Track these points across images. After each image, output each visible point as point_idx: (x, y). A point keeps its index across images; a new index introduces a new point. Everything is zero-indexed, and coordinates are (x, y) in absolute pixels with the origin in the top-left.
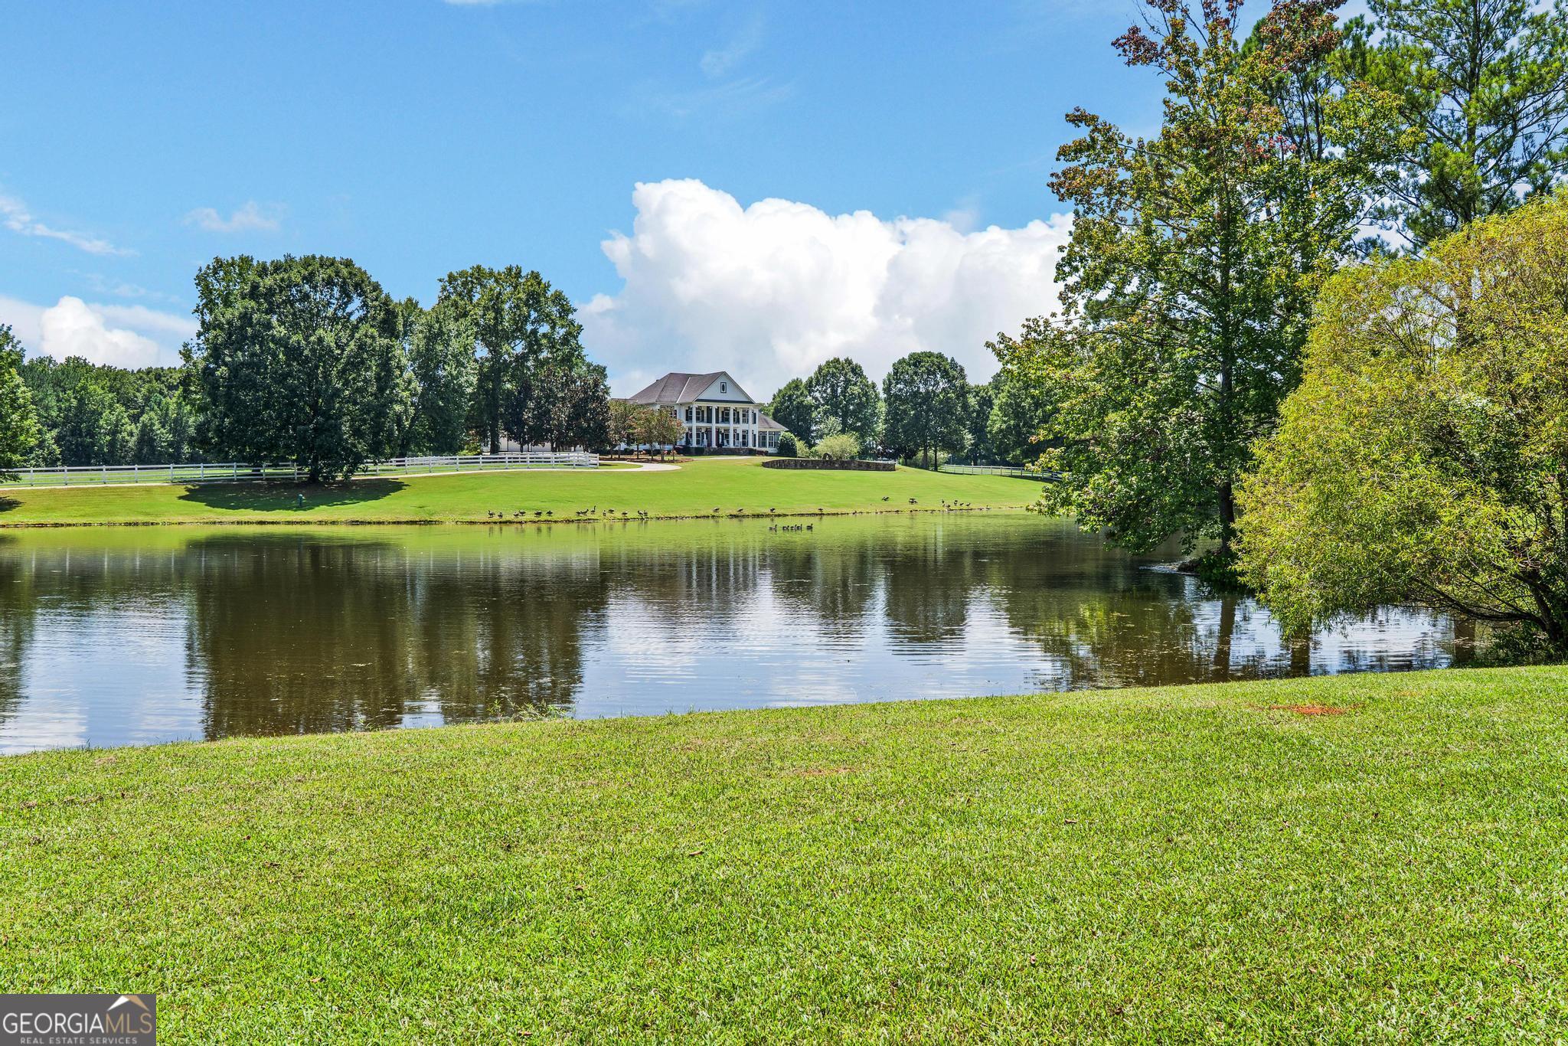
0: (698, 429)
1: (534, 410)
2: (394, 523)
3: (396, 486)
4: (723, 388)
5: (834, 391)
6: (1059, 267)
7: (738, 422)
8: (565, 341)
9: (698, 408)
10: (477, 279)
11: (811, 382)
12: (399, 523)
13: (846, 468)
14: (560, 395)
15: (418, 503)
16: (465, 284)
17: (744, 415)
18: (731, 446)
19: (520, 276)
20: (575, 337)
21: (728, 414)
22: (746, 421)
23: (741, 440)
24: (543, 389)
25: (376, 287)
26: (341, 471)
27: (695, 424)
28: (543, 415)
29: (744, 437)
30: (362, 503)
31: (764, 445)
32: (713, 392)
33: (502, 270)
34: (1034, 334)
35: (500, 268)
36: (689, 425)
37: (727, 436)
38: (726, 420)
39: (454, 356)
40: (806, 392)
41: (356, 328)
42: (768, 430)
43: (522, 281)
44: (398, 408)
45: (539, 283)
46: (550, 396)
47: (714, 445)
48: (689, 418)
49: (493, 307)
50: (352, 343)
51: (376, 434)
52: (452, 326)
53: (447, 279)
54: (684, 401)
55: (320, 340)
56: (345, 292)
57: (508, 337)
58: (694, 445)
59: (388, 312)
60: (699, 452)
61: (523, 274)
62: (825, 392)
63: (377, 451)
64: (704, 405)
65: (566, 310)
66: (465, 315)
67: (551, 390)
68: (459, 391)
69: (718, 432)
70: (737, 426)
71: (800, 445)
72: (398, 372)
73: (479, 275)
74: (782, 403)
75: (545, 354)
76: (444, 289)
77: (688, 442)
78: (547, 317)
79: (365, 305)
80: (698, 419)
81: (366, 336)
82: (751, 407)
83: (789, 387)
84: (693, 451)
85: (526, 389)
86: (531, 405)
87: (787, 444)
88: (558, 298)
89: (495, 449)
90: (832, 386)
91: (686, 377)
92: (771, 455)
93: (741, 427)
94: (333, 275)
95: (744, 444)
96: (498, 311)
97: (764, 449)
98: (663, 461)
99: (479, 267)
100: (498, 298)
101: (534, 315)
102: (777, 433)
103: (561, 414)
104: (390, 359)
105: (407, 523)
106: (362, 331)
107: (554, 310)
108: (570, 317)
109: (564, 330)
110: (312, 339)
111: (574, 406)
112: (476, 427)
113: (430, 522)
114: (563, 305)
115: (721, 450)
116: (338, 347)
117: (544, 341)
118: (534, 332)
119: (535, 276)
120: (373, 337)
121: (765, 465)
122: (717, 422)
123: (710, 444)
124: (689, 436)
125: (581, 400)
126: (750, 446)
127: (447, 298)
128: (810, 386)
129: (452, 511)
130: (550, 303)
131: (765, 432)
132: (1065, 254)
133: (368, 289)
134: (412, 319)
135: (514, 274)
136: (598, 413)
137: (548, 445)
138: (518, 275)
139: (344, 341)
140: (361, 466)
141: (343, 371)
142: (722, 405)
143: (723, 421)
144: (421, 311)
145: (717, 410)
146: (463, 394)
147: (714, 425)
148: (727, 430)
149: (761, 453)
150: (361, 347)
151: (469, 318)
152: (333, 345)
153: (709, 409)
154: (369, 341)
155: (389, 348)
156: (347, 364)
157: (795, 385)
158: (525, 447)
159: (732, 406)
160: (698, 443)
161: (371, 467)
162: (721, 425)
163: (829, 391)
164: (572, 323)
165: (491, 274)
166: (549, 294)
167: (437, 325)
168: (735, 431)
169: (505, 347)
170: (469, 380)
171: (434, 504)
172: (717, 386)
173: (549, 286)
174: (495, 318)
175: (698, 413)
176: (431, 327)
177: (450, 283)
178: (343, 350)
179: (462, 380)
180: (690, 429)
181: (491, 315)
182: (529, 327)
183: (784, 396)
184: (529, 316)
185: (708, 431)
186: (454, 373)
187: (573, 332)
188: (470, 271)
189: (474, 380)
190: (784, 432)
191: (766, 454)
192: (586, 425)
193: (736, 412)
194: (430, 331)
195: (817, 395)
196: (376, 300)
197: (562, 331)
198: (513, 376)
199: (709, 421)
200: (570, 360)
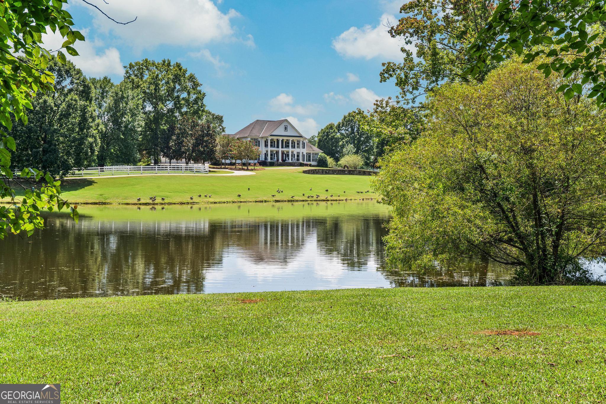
0: (271, 151)
1: (175, 141)
2: (84, 204)
3: (90, 183)
4: (286, 128)
5: (353, 130)
6: (382, 74)
7: (294, 147)
8: (196, 101)
9: (272, 140)
10: (146, 66)
11: (339, 125)
12: (87, 204)
13: (352, 174)
14: (190, 132)
15: (100, 193)
16: (139, 69)
17: (298, 144)
18: (290, 161)
19: (170, 66)
20: (202, 100)
21: (288, 143)
22: (298, 147)
23: (296, 157)
24: (180, 129)
25: (79, 72)
26: (58, 174)
27: (269, 149)
28: (180, 144)
29: (298, 156)
30: (67, 192)
31: (309, 160)
32: (280, 131)
33: (161, 62)
34: (380, 108)
35: (159, 60)
36: (266, 149)
37: (288, 155)
38: (287, 146)
39: (130, 110)
40: (336, 131)
41: (66, 95)
42: (312, 152)
43: (172, 68)
44: (91, 140)
45: (180, 69)
46: (184, 134)
47: (280, 160)
48: (266, 146)
49: (154, 83)
50: (64, 104)
51: (78, 155)
52: (130, 93)
53: (128, 66)
54: (263, 136)
55: (45, 102)
56: (60, 75)
57: (162, 99)
58: (269, 160)
59: (85, 86)
60: (272, 164)
61: (172, 64)
62: (347, 130)
63: (79, 164)
64: (275, 138)
65: (196, 85)
66: (138, 87)
67: (185, 129)
68: (133, 130)
69: (283, 153)
70: (293, 150)
71: (330, 160)
72: (90, 120)
73: (146, 64)
74: (323, 137)
75: (184, 109)
76: (127, 72)
77: (266, 158)
78: (184, 89)
79: (72, 83)
80: (271, 146)
81: (72, 99)
82: (301, 139)
83: (327, 128)
84: (268, 164)
85: (172, 129)
86: (174, 138)
87: (322, 160)
88: (192, 78)
89: (156, 162)
90: (352, 127)
91: (265, 122)
92: (313, 166)
93: (296, 151)
94: (53, 65)
95: (298, 160)
96: (157, 85)
97: (309, 163)
98: (248, 170)
99: (146, 60)
100: (156, 78)
101: (178, 87)
102: (317, 154)
103: (189, 143)
104: (86, 113)
105: (92, 204)
106: (69, 97)
107: (189, 85)
108: (198, 88)
109: (196, 95)
110: (41, 101)
111: (196, 139)
112: (146, 150)
113: (105, 203)
114: (194, 82)
115: (284, 163)
116: (56, 105)
117: (183, 102)
118: (178, 97)
119: (178, 66)
120: (76, 101)
121: (305, 172)
122: (282, 147)
123: (278, 160)
124: (266, 155)
125: (200, 135)
126: (301, 161)
127: (128, 78)
128: (339, 127)
129: (117, 197)
130: (187, 81)
131: (310, 153)
132: (385, 68)
133: (73, 73)
134: (107, 89)
135: (167, 64)
136: (209, 143)
137: (184, 160)
138: (169, 65)
139: (59, 102)
140: (71, 171)
141: (60, 119)
142: (285, 138)
143: (286, 147)
144: (112, 84)
145: (282, 141)
146: (136, 132)
147: (280, 149)
148: (288, 152)
149: (306, 165)
150: (69, 106)
151: (139, 89)
152: (53, 104)
153: (278, 141)
154: (74, 103)
155: (85, 107)
156: (61, 115)
157: (331, 127)
158: (172, 161)
159: (291, 139)
160: (271, 159)
161: (77, 172)
162: (284, 149)
163: (350, 129)
164: (200, 92)
165: (153, 64)
166: (187, 75)
167: (121, 93)
168: (292, 152)
169: (161, 105)
170: (140, 123)
171: (108, 193)
172: (282, 127)
173: (186, 71)
174: (155, 89)
175: (271, 143)
176: (117, 94)
177: (130, 69)
178: (59, 107)
179: (136, 123)
180: (267, 151)
181: (153, 87)
182: (176, 94)
183: (324, 133)
184: (175, 88)
185: (277, 152)
186: (130, 120)
187: (201, 97)
188: (142, 62)
189: (143, 124)
190: (321, 154)
191: (310, 165)
192: (202, 149)
193: (293, 142)
194: (117, 96)
195: (343, 132)
196: (78, 79)
197: (194, 97)
198: (166, 121)
199: (278, 147)
200: (198, 113)
